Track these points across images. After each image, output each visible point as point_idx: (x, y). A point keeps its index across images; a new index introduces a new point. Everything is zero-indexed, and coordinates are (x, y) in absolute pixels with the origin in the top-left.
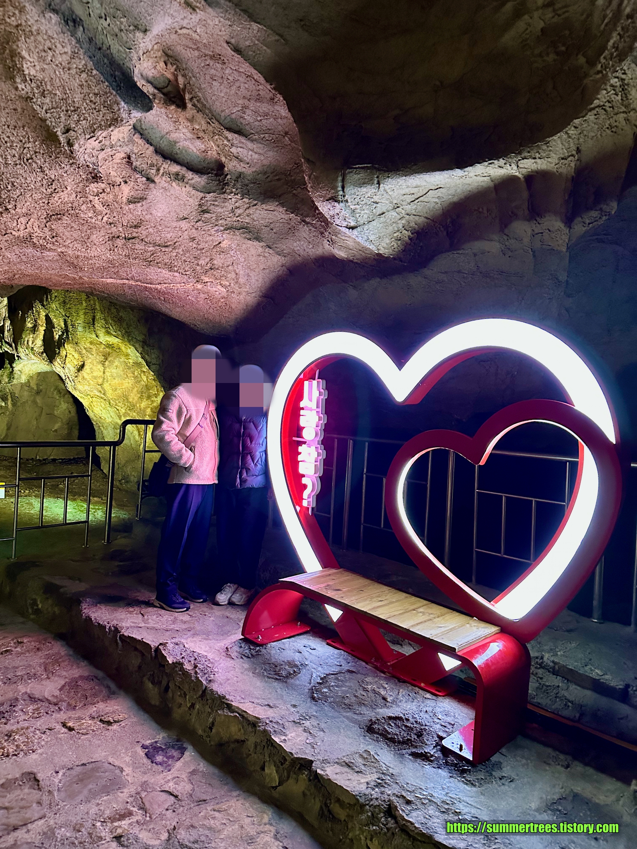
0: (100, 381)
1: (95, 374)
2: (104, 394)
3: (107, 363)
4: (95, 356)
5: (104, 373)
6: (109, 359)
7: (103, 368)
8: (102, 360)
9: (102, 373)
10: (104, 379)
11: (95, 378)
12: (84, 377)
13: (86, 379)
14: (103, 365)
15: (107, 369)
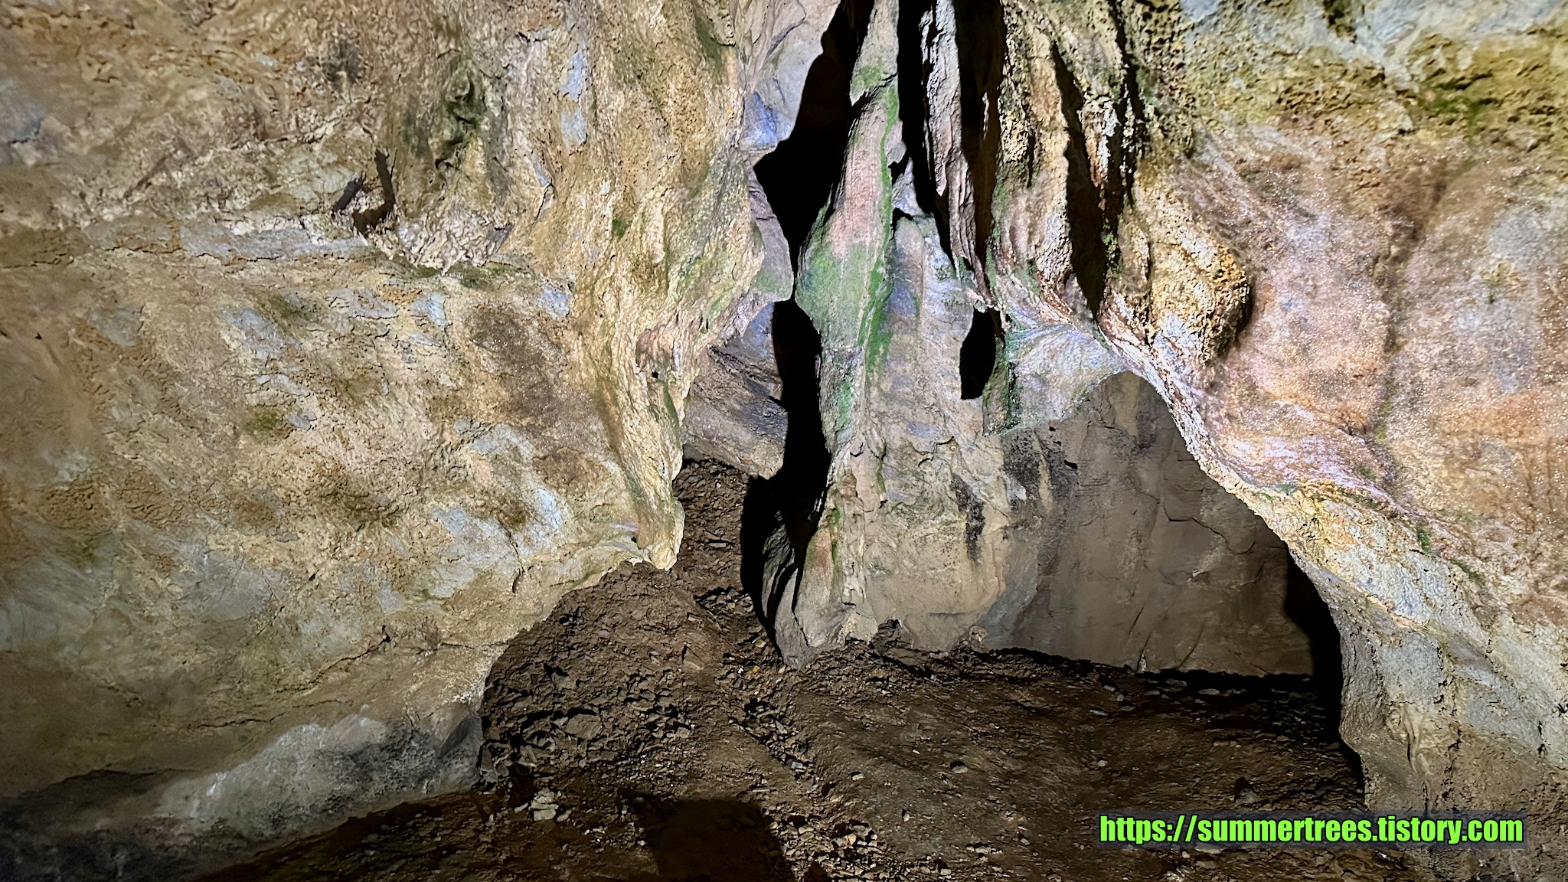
0: (1362, 403)
1: (1327, 361)
2: (1387, 485)
3: (1418, 267)
4: (1323, 220)
5: (1392, 344)
6: (1439, 230)
7: (1382, 309)
8: (1377, 245)
9: (1375, 348)
10: (1390, 387)
11: (1328, 385)
12: (1253, 388)
13: (1267, 400)
14: (1389, 284)
15: (1422, 318)
